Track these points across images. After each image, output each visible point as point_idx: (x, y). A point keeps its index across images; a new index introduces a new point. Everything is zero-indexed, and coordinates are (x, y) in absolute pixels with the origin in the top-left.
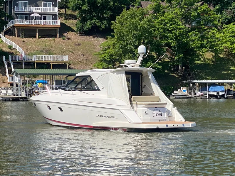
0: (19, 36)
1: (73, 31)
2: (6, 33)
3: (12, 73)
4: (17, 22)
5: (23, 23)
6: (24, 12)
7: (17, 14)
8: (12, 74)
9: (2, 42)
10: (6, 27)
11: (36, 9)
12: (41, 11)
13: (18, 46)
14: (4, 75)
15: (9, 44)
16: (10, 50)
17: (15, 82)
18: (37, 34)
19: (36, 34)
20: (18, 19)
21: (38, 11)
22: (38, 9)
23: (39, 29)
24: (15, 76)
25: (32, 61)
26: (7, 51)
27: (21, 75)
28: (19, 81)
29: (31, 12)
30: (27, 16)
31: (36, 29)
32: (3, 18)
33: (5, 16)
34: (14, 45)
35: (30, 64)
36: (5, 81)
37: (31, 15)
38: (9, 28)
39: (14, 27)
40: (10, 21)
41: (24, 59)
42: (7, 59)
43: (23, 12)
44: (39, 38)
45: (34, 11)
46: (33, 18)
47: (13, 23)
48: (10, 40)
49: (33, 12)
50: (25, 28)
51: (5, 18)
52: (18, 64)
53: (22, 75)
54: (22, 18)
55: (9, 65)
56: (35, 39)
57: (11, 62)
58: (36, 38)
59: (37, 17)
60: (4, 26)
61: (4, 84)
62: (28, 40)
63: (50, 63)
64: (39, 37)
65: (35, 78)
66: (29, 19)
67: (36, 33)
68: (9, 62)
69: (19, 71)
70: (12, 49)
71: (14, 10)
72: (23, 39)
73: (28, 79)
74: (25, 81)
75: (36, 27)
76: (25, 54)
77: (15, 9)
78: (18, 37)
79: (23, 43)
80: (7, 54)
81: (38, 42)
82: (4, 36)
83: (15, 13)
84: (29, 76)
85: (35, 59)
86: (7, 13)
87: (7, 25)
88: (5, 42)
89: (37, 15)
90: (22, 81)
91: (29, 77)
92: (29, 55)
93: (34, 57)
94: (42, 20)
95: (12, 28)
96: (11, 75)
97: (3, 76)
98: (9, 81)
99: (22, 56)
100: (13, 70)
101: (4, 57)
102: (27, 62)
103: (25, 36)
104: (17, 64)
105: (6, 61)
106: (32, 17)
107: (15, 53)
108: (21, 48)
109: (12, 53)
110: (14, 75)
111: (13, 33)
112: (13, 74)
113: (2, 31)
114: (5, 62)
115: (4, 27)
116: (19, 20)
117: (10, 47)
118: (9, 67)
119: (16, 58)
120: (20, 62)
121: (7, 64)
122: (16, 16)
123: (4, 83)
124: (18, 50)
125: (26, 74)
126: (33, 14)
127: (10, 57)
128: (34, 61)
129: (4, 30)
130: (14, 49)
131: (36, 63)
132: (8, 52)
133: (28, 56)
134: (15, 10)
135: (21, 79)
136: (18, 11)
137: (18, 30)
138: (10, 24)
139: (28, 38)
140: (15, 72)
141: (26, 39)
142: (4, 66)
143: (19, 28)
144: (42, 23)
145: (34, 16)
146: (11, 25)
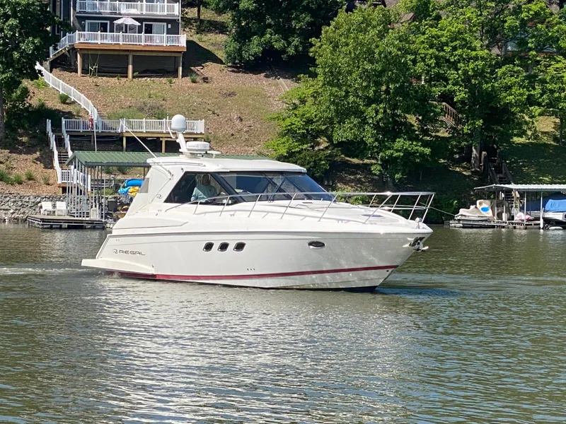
0: (85, 71)
1: (217, 60)
2: (54, 65)
3: (67, 162)
4: (81, 38)
5: (96, 42)
6: (100, 13)
7: (81, 19)
8: (68, 165)
9: (46, 85)
10: (55, 49)
11: (128, 7)
12: (139, 13)
13: (82, 95)
14: (49, 165)
15: (61, 92)
16: (65, 106)
17: (75, 183)
18: (130, 67)
19: (127, 68)
20: (84, 31)
21: (133, 11)
22: (136, 7)
23: (133, 56)
24: (75, 168)
25: (116, 133)
26: (57, 108)
27: (89, 167)
28: (84, 180)
29: (115, 13)
30: (107, 23)
31: (127, 56)
32: (48, 29)
33: (53, 23)
34: (75, 95)
35: (110, 141)
36: (51, 182)
37: (115, 22)
38: (61, 54)
39: (73, 50)
40: (64, 35)
41: (97, 128)
42: (57, 127)
43: (96, 13)
44: (134, 77)
45: (122, 12)
46: (120, 28)
47: (71, 39)
48: (63, 81)
49: (120, 14)
50: (99, 53)
51: (53, 29)
52: (82, 141)
53: (92, 166)
54: (93, 28)
55: (60, 142)
56: (124, 80)
57: (65, 134)
58: (127, 77)
59: (130, 25)
60: (51, 48)
61: (49, 187)
62: (108, 82)
63: (161, 139)
64: (135, 74)
65: (124, 174)
66: (112, 31)
67: (128, 65)
68: (59, 134)
69: (85, 156)
70: (68, 104)
71: (75, 9)
72: (95, 80)
73: (105, 176)
74: (99, 180)
75: (128, 50)
76: (100, 115)
77: (78, 5)
78: (82, 73)
79: (96, 88)
80: (56, 116)
81: (131, 88)
82: (51, 72)
83: (77, 17)
84: (108, 168)
85: (123, 127)
86: (57, 17)
87: (57, 45)
88: (51, 85)
89: (130, 22)
90: (92, 180)
91: (109, 172)
92: (109, 118)
93: (121, 122)
94: (143, 34)
95: (68, 51)
96: (65, 166)
97: (46, 167)
98: (59, 181)
99: (92, 120)
100: (70, 153)
101: (49, 122)
102: (105, 134)
103: (102, 72)
104: (79, 139)
105: (53, 131)
106: (118, 25)
107: (75, 113)
108: (90, 101)
109: (70, 113)
110: (72, 167)
111: (73, 64)
112: (71, 163)
113: (46, 60)
114: (50, 134)
115: (49, 49)
116: (86, 32)
117: (64, 99)
118: (61, 146)
119: (78, 125)
120: (90, 134)
121: (56, 141)
122: (80, 23)
123: (48, 184)
124: (83, 106)
125: (101, 164)
126: (120, 18)
127: (64, 122)
128: (122, 133)
129: (49, 57)
130: (74, 102)
131: (127, 138)
132: (59, 111)
133: (107, 121)
134: (78, 10)
135: (89, 176)
136: (85, 12)
137: (83, 57)
138: (64, 43)
139: (107, 76)
140: (74, 158)
141: (102, 81)
142: (48, 143)
143: (86, 52)
144: (142, 41)
145: (122, 24)
146: (67, 44)
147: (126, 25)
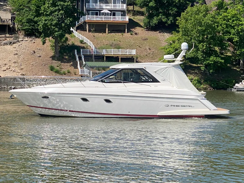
0: (90, 31)
2: (78, 29)
3: (83, 66)
4: (88, 18)
5: (94, 19)
6: (95, 8)
7: (88, 11)
8: (83, 67)
9: (75, 36)
10: (78, 22)
11: (106, 6)
12: (110, 8)
13: (89, 40)
14: (76, 67)
15: (81, 39)
16: (82, 44)
17: (86, 74)
18: (107, 29)
19: (106, 29)
20: (89, 15)
21: (108, 7)
22: (109, 6)
23: (108, 25)
24: (86, 68)
25: (102, 55)
26: (79, 45)
27: (91, 68)
28: (89, 73)
29: (101, 8)
30: (98, 12)
31: (106, 25)
32: (76, 15)
33: (77, 13)
34: (86, 40)
35: (99, 58)
36: (77, 74)
37: (101, 12)
38: (80, 24)
39: (85, 23)
40: (82, 17)
41: (94, 53)
42: (79, 52)
43: (94, 8)
44: (108, 33)
45: (104, 8)
46: (103, 14)
47: (84, 18)
48: (81, 34)
49: (103, 9)
50: (95, 24)
51: (77, 15)
52: (88, 58)
53: (92, 68)
54: (92, 14)
55: (80, 58)
56: (104, 34)
57: (82, 55)
58: (106, 33)
59: (107, 13)
60: (77, 22)
61: (76, 76)
62: (98, 35)
64: (109, 32)
65: (105, 70)
66: (100, 15)
67: (106, 28)
68: (80, 55)
69: (90, 64)
70: (83, 43)
71: (85, 7)
72: (93, 34)
73: (97, 72)
74: (95, 73)
75: (106, 23)
76: (96, 48)
77: (87, 5)
78: (89, 32)
79: (94, 38)
80: (78, 48)
81: (107, 37)
82: (77, 31)
83: (86, 10)
84: (98, 68)
85: (104, 52)
86: (79, 10)
87: (79, 21)
88: (77, 36)
89: (107, 11)
90: (92, 73)
91: (99, 70)
92: (99, 49)
93: (103, 51)
94: (112, 16)
95: (83, 23)
96: (82, 68)
97: (75, 68)
98: (80, 74)
99: (92, 50)
100: (84, 63)
101: (76, 51)
102: (97, 55)
103: (96, 31)
105: (77, 54)
106: (102, 13)
107: (86, 47)
108: (91, 42)
109: (84, 47)
110: (85, 68)
111: (85, 28)
112: (84, 66)
113: (74, 27)
114: (76, 55)
115: (76, 22)
117: (82, 42)
118: (81, 60)
119: (87, 52)
120: (91, 55)
121: (78, 58)
122: (88, 12)
123: (76, 75)
124: (89, 44)
125: (95, 67)
126: (103, 10)
127: (81, 51)
128: (104, 55)
129: (76, 25)
130: (85, 43)
131: (106, 56)
132: (80, 46)
133: (98, 50)
134: (87, 7)
135: (91, 71)
136: (89, 8)
137: (89, 25)
138: (82, 20)
139: (98, 33)
140: (86, 64)
141: (96, 34)
142: (76, 59)
143: (90, 23)
144: (111, 19)
145: (104, 12)
146: (83, 20)
147: (105, 13)
